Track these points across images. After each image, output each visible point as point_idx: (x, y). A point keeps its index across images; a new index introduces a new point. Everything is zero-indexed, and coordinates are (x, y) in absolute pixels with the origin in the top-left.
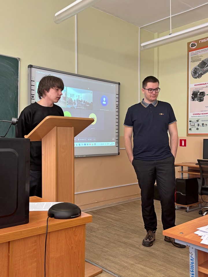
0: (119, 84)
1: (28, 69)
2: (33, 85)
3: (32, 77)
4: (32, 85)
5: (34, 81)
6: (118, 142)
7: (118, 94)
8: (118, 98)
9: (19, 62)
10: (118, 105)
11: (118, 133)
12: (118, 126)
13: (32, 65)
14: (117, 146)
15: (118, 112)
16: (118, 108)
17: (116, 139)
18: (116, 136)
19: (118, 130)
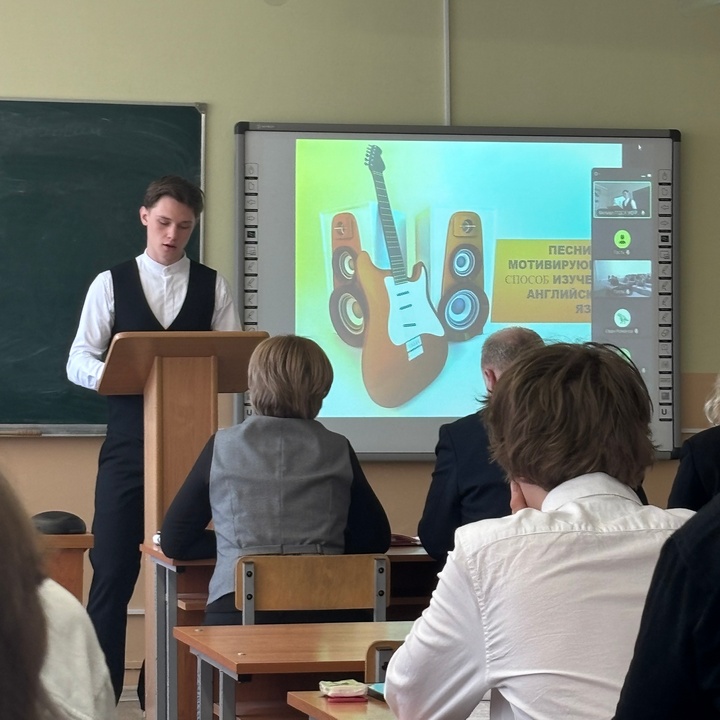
0: (675, 135)
2: (251, 194)
3: (248, 166)
4: (247, 194)
5: (256, 178)
6: (670, 401)
7: (669, 184)
8: (669, 200)
9: (203, 116)
10: (669, 231)
11: (670, 357)
12: (669, 328)
13: (248, 123)
14: (670, 420)
15: (669, 263)
16: (669, 247)
17: (661, 388)
18: (661, 373)
19: (670, 344)
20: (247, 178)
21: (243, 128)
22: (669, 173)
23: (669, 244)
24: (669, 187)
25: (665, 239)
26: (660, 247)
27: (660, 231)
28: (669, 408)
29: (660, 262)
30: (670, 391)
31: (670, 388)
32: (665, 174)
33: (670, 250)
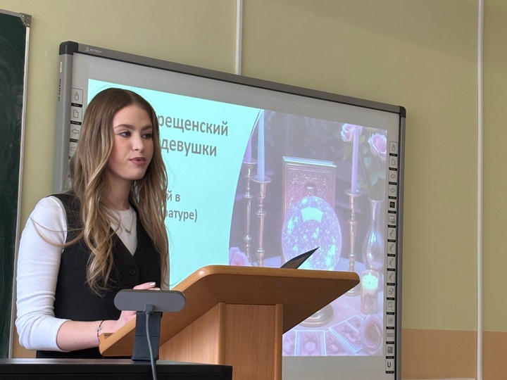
0: (402, 112)
1: (61, 60)
2: (75, 123)
3: (74, 92)
4: (72, 122)
5: (81, 106)
6: (393, 355)
7: (396, 155)
8: (396, 170)
9: (28, 29)
10: (395, 198)
11: (394, 313)
12: (394, 287)
13: (77, 44)
14: (393, 372)
15: (395, 227)
16: (395, 212)
17: (387, 343)
18: (387, 328)
19: (394, 302)
20: (73, 104)
21: (70, 49)
22: (396, 145)
23: (395, 209)
24: (396, 158)
25: (392, 205)
26: (389, 212)
27: (389, 197)
28: (392, 361)
29: (389, 226)
30: (393, 346)
31: (393, 343)
32: (394, 146)
33: (395, 215)
